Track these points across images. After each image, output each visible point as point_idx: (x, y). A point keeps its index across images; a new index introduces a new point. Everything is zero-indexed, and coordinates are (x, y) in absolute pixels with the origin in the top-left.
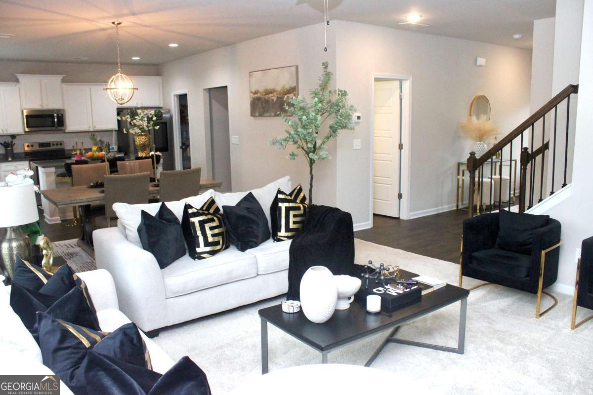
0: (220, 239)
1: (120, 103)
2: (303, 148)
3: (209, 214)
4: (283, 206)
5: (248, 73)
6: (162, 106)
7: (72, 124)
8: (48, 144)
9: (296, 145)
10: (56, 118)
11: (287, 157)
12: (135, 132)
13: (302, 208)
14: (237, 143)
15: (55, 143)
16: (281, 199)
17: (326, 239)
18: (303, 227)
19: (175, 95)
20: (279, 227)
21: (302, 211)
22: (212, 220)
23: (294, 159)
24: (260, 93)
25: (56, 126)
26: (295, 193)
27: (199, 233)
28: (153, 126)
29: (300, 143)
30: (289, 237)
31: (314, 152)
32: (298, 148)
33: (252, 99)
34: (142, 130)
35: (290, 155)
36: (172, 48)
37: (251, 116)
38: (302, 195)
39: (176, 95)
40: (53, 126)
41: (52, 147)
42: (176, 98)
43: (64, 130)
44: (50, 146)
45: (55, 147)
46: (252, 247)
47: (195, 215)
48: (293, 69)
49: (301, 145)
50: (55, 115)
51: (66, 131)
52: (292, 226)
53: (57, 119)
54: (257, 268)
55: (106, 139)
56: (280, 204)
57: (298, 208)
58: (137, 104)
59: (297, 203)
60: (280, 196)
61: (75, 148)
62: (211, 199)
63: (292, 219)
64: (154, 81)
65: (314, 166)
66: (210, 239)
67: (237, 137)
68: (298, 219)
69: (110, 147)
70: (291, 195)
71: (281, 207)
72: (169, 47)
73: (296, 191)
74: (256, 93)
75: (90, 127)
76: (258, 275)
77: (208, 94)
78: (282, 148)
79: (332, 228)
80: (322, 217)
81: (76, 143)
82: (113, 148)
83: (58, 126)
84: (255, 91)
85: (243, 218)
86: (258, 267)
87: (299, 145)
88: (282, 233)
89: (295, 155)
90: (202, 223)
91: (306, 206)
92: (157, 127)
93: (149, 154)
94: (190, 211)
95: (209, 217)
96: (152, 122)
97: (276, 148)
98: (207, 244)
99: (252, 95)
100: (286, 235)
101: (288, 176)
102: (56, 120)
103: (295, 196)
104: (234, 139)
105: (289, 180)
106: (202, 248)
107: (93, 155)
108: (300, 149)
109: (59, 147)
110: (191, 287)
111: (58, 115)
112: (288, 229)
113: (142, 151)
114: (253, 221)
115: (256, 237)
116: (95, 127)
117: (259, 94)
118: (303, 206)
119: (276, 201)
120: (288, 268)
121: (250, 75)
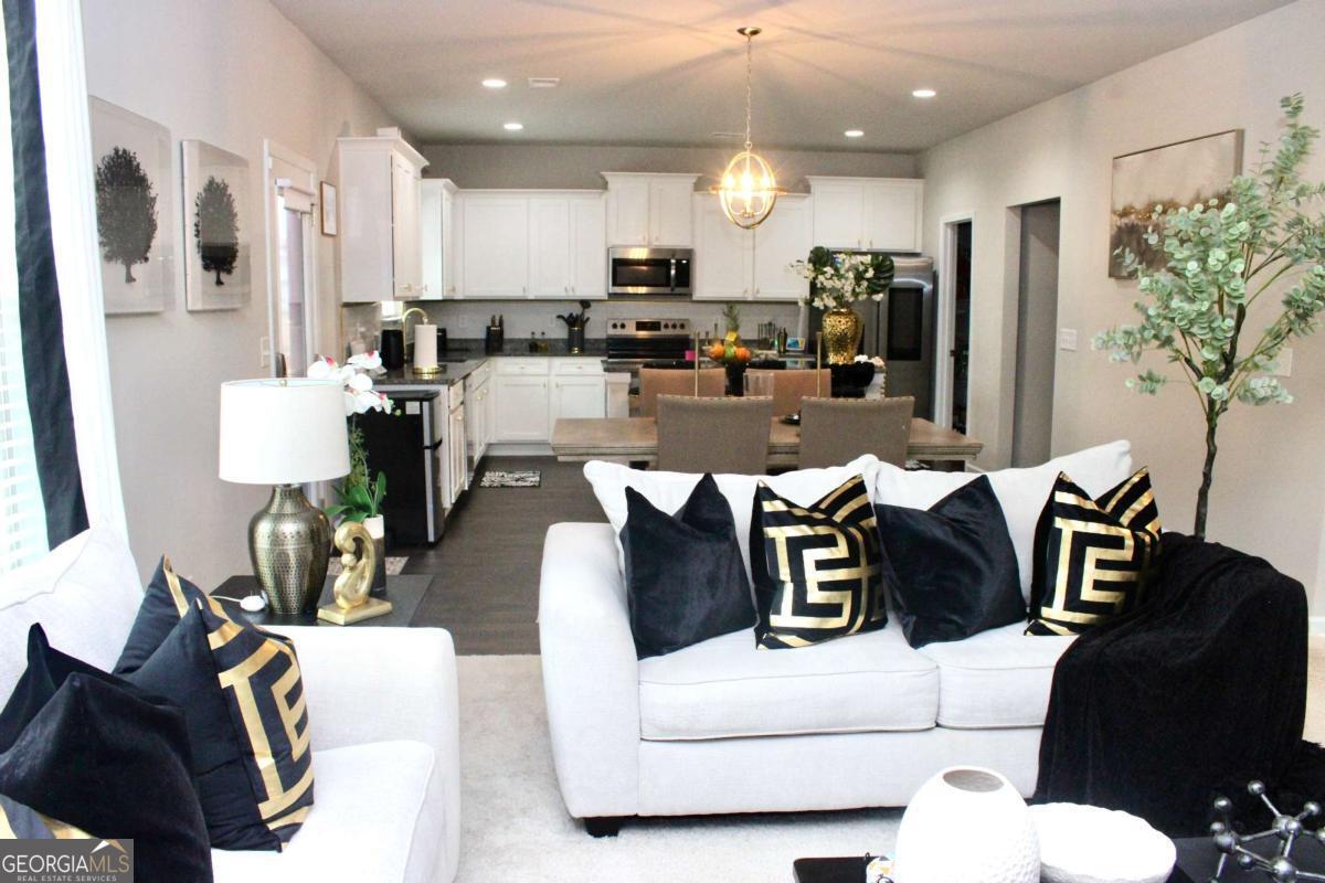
0: (846, 599)
1: (745, 224)
2: (1188, 361)
3: (828, 522)
4: (1067, 527)
5: (1111, 160)
6: (918, 251)
7: (708, 283)
8: (654, 326)
9: (1167, 352)
10: (673, 267)
11: (1129, 385)
12: (825, 306)
13: (1130, 542)
14: (1074, 348)
15: (670, 324)
16: (1063, 505)
17: (1194, 655)
18: (1127, 603)
19: (947, 224)
20: (1049, 591)
21: (1127, 554)
22: (829, 542)
23: (1152, 392)
24: (1137, 213)
25: (673, 284)
26: (1120, 495)
27: (785, 573)
28: (868, 294)
29: (1179, 343)
30: (1072, 627)
31: (1221, 378)
32: (1176, 359)
33: (1116, 229)
34: (839, 298)
35: (1141, 378)
36: (920, 100)
37: (1110, 275)
38: (1144, 501)
39: (952, 225)
40: (667, 284)
41: (663, 332)
42: (949, 231)
43: (691, 295)
44: (659, 329)
45: (670, 332)
46: (945, 637)
47: (780, 519)
48: (1229, 140)
49: (1185, 351)
50: (673, 261)
51: (694, 298)
52: (1088, 593)
53: (676, 269)
54: (939, 707)
55: (782, 322)
56: (1059, 522)
57: (1117, 543)
58: (859, 243)
59: (1121, 526)
60: (1064, 498)
61: (711, 336)
62: (856, 481)
63: (1090, 573)
64: (906, 190)
65: (1221, 420)
66: (815, 596)
67: (1074, 331)
68: (1110, 576)
69: (789, 341)
70: (1103, 501)
71: (1060, 531)
72: (913, 97)
73: (1127, 488)
74: (1125, 213)
75: (746, 292)
76: (938, 725)
77: (1018, 221)
78: (1128, 358)
79: (1223, 621)
80: (1203, 580)
81: (716, 325)
82: (797, 342)
83: (678, 285)
84: (1125, 209)
85: (934, 546)
86: (942, 703)
87: (1177, 351)
88: (1056, 611)
89: (1158, 381)
90: (796, 546)
91: (1147, 539)
92: (879, 297)
93: (852, 359)
94: (768, 507)
95: (822, 530)
96: (865, 284)
97: (1110, 358)
98: (801, 607)
99: (1116, 218)
100: (1068, 620)
101: (1123, 442)
102: (673, 272)
103: (1119, 502)
104: (1065, 337)
105: (1125, 453)
106: (784, 618)
107: (724, 352)
108: (1180, 366)
109: (678, 332)
110: (710, 724)
111: (679, 262)
112: (1073, 602)
113: (837, 352)
114: (963, 562)
115: (966, 610)
116: (758, 292)
117: (1133, 216)
118: (1135, 537)
119: (1051, 510)
120: (1042, 723)
121: (1115, 166)
